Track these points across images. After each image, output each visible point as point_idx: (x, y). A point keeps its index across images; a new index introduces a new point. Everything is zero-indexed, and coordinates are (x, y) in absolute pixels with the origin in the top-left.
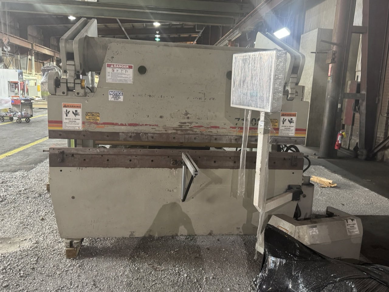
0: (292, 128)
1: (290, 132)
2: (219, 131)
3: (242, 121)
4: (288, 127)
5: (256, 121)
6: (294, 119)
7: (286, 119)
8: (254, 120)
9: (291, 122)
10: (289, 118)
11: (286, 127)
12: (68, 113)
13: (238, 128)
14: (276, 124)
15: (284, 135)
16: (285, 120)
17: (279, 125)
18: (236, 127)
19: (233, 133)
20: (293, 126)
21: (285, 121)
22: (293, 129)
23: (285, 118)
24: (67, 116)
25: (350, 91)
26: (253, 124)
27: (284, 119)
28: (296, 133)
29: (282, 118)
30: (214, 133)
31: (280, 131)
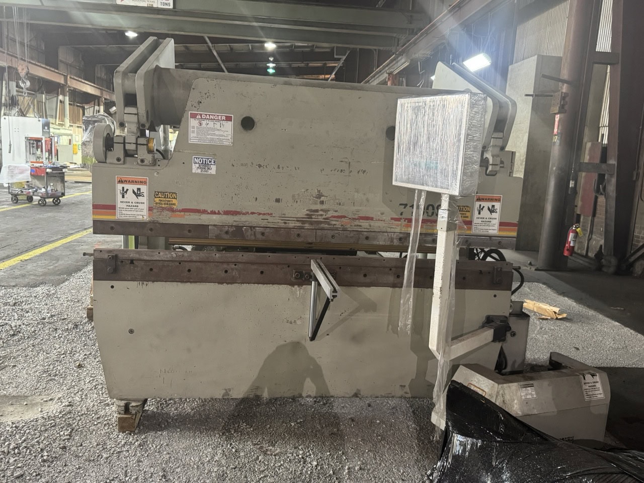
0: (494, 222)
1: (491, 228)
2: (372, 224)
3: (411, 208)
4: (487, 220)
5: (433, 209)
6: (498, 205)
7: (484, 207)
8: (431, 208)
9: (492, 210)
10: (490, 204)
11: (483, 220)
12: (126, 192)
13: (405, 221)
14: (468, 214)
15: (481, 233)
16: (481, 207)
17: (472, 215)
18: (401, 219)
19: (396, 228)
20: (495, 217)
21: (482, 209)
22: (496, 222)
23: (483, 204)
24: (123, 197)
25: (590, 159)
26: (430, 214)
27: (480, 205)
28: (500, 230)
29: (477, 204)
30: (364, 228)
31: (473, 227)
